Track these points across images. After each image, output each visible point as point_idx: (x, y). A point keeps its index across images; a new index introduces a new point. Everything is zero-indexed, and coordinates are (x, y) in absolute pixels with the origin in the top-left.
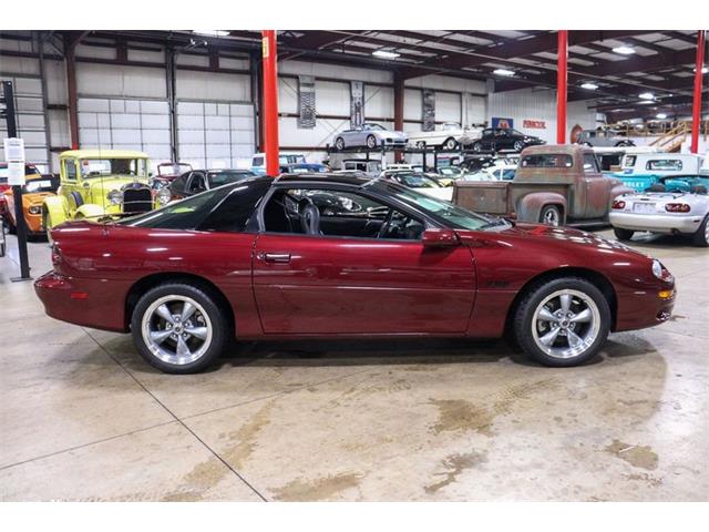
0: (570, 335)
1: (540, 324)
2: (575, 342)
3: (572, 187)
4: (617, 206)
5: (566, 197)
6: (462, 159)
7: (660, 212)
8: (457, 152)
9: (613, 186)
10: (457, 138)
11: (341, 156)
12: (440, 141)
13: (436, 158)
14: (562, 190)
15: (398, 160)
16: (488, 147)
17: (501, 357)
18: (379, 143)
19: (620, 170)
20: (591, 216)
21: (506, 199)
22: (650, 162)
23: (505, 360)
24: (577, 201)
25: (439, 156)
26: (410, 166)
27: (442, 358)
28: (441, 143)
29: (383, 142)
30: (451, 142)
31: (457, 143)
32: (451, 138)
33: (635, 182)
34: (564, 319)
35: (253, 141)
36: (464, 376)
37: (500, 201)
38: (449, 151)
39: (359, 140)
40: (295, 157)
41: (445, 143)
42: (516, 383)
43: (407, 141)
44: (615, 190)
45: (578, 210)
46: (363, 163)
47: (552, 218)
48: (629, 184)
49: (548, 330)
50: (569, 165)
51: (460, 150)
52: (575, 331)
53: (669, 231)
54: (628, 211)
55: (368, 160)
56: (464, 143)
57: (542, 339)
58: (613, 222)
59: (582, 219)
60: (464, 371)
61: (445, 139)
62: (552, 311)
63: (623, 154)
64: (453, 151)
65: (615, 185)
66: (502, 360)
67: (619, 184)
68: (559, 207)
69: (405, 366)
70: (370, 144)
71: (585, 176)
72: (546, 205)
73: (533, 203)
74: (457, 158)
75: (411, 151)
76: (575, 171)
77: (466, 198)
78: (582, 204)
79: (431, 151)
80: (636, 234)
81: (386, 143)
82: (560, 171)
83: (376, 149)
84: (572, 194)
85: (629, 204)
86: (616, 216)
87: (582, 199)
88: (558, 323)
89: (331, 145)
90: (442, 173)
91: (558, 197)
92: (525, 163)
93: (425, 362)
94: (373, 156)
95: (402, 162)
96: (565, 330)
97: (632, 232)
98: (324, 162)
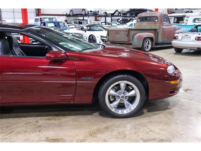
0: (126, 102)
1: (111, 97)
2: (128, 105)
3: (158, 30)
4: (175, 38)
5: (155, 34)
6: (121, 19)
7: (193, 41)
8: (119, 16)
9: (176, 30)
10: (119, 11)
11: (73, 18)
12: (113, 12)
13: (112, 19)
14: (153, 31)
15: (96, 20)
16: (132, 15)
17: (95, 112)
18: (87, 13)
19: (183, 23)
20: (166, 42)
21: (128, 35)
22: (195, 19)
23: (97, 114)
24: (160, 36)
25: (113, 18)
26: (100, 22)
27: (67, 112)
28: (113, 13)
29: (88, 12)
30: (117, 12)
31: (119, 13)
32: (117, 11)
33: (187, 28)
34: (122, 95)
35: (35, 12)
36: (72, 123)
37: (126, 36)
38: (116, 16)
39: (80, 11)
40: (52, 18)
41: (115, 13)
42: (94, 128)
43: (98, 12)
44: (177, 31)
45: (160, 40)
46: (81, 21)
47: (148, 44)
48: (184, 29)
49: (115, 100)
50: (157, 21)
51: (120, 15)
52: (128, 101)
53: (196, 49)
54: (179, 40)
55: (83, 20)
56: (122, 13)
57: (112, 105)
58: (173, 45)
59: (162, 44)
60: (74, 121)
61: (115, 11)
62: (116, 91)
63: (185, 16)
64: (118, 16)
65: (177, 29)
66: (95, 114)
67: (179, 29)
68: (151, 39)
69: (46, 118)
70: (83, 13)
71: (163, 25)
72: (145, 38)
73: (139, 37)
74: (119, 19)
75: (101, 16)
76: (159, 24)
77: (112, 35)
78: (162, 38)
79: (109, 16)
80: (184, 50)
81: (90, 13)
82: (153, 24)
83: (86, 15)
84: (158, 33)
85: (180, 37)
86: (174, 42)
87: (162, 35)
88: (119, 97)
89: (68, 14)
90: (112, 25)
91: (151, 35)
92: (139, 20)
93: (57, 115)
94: (86, 18)
95: (97, 21)
96: (123, 100)
97: (182, 49)
98: (65, 21)
